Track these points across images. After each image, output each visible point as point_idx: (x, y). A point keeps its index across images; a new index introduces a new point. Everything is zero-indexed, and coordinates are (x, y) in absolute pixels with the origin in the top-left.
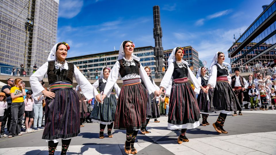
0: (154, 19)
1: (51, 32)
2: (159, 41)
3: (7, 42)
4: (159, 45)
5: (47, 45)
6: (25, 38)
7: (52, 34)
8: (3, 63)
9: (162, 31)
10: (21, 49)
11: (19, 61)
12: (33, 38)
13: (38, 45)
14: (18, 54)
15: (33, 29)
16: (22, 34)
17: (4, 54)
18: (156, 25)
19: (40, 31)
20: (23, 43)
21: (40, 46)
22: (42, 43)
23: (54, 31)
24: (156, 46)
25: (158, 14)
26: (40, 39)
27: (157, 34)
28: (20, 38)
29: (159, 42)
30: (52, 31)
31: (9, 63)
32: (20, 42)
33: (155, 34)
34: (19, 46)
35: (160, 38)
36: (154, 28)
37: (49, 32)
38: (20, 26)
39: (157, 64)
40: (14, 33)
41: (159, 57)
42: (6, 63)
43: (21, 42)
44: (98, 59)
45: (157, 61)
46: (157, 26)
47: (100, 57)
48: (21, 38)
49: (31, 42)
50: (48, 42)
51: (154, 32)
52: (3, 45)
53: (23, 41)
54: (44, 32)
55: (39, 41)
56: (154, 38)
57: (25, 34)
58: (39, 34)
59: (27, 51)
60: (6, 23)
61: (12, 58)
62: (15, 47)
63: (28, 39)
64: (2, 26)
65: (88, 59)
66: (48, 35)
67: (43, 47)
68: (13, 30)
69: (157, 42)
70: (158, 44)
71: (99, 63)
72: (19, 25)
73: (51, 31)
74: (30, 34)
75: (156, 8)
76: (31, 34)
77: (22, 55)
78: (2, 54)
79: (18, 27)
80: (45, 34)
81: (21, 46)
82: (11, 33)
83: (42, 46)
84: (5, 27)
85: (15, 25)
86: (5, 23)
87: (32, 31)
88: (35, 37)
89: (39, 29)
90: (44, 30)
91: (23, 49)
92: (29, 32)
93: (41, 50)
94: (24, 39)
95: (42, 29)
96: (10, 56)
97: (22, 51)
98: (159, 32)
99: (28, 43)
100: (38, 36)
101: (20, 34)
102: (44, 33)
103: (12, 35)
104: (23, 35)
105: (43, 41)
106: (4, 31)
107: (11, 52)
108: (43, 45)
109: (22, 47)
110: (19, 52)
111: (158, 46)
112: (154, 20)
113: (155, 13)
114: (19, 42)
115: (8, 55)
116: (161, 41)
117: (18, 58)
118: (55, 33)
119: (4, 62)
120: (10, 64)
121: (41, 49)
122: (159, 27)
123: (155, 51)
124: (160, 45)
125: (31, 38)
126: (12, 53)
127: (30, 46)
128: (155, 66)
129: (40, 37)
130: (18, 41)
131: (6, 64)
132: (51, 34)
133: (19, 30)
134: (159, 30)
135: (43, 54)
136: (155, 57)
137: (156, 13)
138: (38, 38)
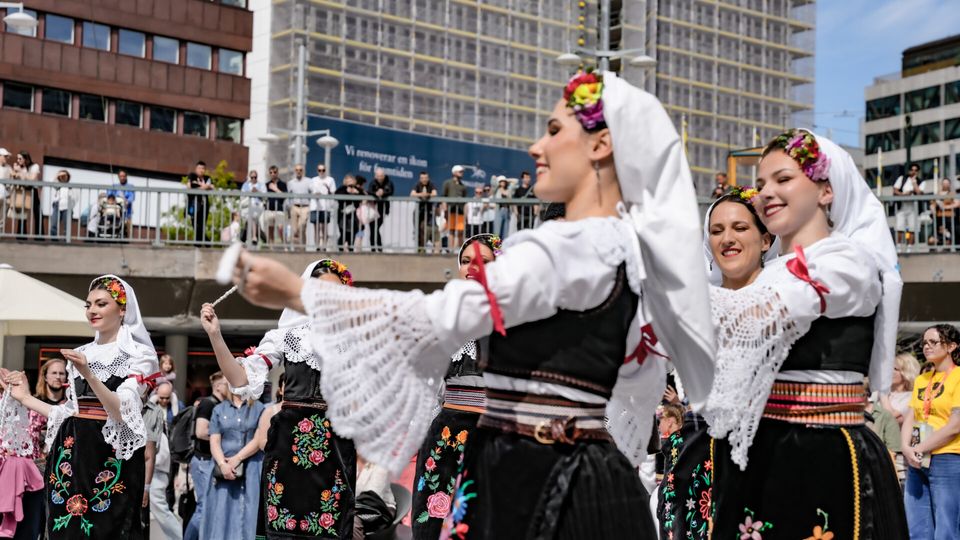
8: (439, 130)
10: (550, 21)
11: (538, 110)
14: (533, 59)
17: (442, 72)
31: (475, 131)
42: (456, 134)
52: (435, 7)
62: (509, 12)
78: (433, 68)
91: (560, 16)
96: (483, 80)
97: (558, 31)
107: (484, 49)
110: (540, 39)
115: (471, 76)
117: (532, 88)
120: (482, 138)
126: (493, 57)
131: (461, 139)
135: (709, 37)
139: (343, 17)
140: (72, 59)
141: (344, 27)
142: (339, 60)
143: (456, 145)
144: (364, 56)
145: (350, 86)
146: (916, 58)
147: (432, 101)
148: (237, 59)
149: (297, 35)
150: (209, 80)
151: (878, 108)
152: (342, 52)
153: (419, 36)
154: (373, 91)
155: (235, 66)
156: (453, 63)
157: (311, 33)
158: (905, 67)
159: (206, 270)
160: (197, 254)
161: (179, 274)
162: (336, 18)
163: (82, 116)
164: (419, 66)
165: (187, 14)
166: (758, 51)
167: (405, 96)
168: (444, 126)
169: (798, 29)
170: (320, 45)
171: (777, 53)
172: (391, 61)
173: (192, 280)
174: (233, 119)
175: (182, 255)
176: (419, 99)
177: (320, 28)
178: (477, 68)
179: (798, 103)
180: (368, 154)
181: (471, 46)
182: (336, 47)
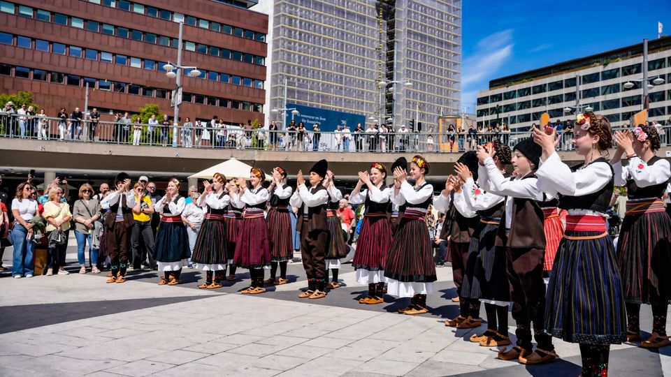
1: (444, 9)
3: (337, 55)
5: (436, 47)
6: (376, 38)
7: (449, 16)
8: (330, 108)
10: (369, 69)
11: (365, 101)
12: (395, 35)
13: (409, 52)
14: (363, 83)
15: (395, 10)
16: (369, 29)
17: (331, 87)
19: (415, 13)
20: (372, 52)
21: (417, 55)
22: (422, 44)
23: (452, 5)
26: (416, 34)
28: (364, 40)
30: (449, 7)
31: (343, 108)
32: (366, 51)
34: (364, 61)
37: (438, 11)
38: (362, 8)
40: (352, 30)
42: (336, 109)
43: (368, 50)
44: (598, 73)
47: (605, 65)
48: (368, 39)
49: (391, 46)
50: (438, 41)
52: (328, 64)
53: (373, 46)
54: (426, 12)
55: (412, 40)
57: (376, 27)
58: (413, 20)
59: (384, 71)
60: (333, 7)
61: (349, 93)
62: (355, 66)
63: (385, 40)
64: (325, 17)
65: (564, 77)
66: (437, 18)
67: (425, 56)
68: (348, 23)
71: (600, 84)
72: (361, 5)
73: (444, 7)
74: (388, 24)
76: (391, 25)
77: (371, 84)
78: (328, 86)
79: (358, 13)
80: (429, 18)
81: (368, 61)
82: (345, 30)
83: (421, 54)
84: (330, 18)
85: (352, 8)
86: (331, 8)
87: (392, 16)
88: (401, 32)
89: (410, 6)
90: (426, 7)
91: (372, 67)
92: (385, 21)
93: (421, 64)
94: (374, 40)
95: (418, 6)
96: (345, 90)
97: (372, 73)
99: (384, 51)
100: (410, 26)
101: (364, 28)
102: (426, 17)
103: (347, 35)
104: (373, 30)
105: (423, 37)
106: (330, 29)
107: (346, 79)
108: (424, 48)
109: (372, 62)
110: (366, 76)
114: (364, 51)
115: (341, 88)
117: (363, 92)
118: (455, 10)
119: (331, 106)
120: (345, 110)
121: (419, 61)
125: (391, 35)
126: (349, 82)
127: (390, 56)
129: (415, 28)
130: (360, 48)
131: (338, 110)
132: (446, 14)
133: (362, 18)
135: (425, 75)
138: (409, 32)
139: (296, 68)
140: (205, 84)
141: (297, 71)
142: (295, 83)
143: (335, 112)
144: (303, 81)
145: (298, 92)
146: (494, 84)
147: (327, 97)
148: (261, 83)
149: (281, 75)
150: (251, 91)
151: (482, 101)
152: (296, 80)
153: (323, 74)
154: (307, 93)
155: (260, 86)
156: (334, 84)
157: (285, 74)
158: (490, 87)
159: (259, 158)
160: (256, 152)
161: (250, 159)
162: (294, 68)
163: (208, 103)
164: (323, 85)
165: (244, 68)
166: (441, 80)
167: (318, 95)
168: (332, 107)
169: (455, 73)
170: (288, 78)
171: (448, 81)
172: (313, 83)
173: (254, 161)
174: (259, 104)
175: (251, 152)
176: (323, 96)
177: (288, 72)
178: (343, 85)
179: (455, 99)
180: (305, 116)
181: (341, 78)
182: (294, 78)
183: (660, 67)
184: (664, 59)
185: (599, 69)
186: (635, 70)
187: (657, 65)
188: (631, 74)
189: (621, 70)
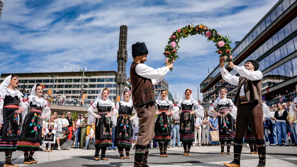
0: (120, 40)
2: (123, 65)
4: (122, 71)
9: (127, 55)
18: (121, 47)
24: (119, 71)
25: (124, 35)
27: (121, 57)
29: (123, 67)
33: (119, 57)
35: (124, 63)
36: (119, 50)
39: (118, 92)
41: (121, 85)
44: (49, 80)
45: (118, 89)
46: (123, 49)
47: (52, 77)
51: (118, 54)
56: (118, 62)
69: (121, 66)
70: (121, 69)
75: (124, 28)
98: (124, 56)
111: (120, 72)
112: (120, 42)
113: (121, 33)
116: (125, 66)
122: (124, 50)
123: (116, 77)
124: (124, 70)
128: (115, 95)
134: (124, 53)
136: (116, 83)
137: (124, 33)
158: (1, 76)
183: (70, 82)
184: (72, 79)
185: (50, 78)
186: (62, 81)
187: (70, 81)
188: (61, 82)
189: (57, 80)
